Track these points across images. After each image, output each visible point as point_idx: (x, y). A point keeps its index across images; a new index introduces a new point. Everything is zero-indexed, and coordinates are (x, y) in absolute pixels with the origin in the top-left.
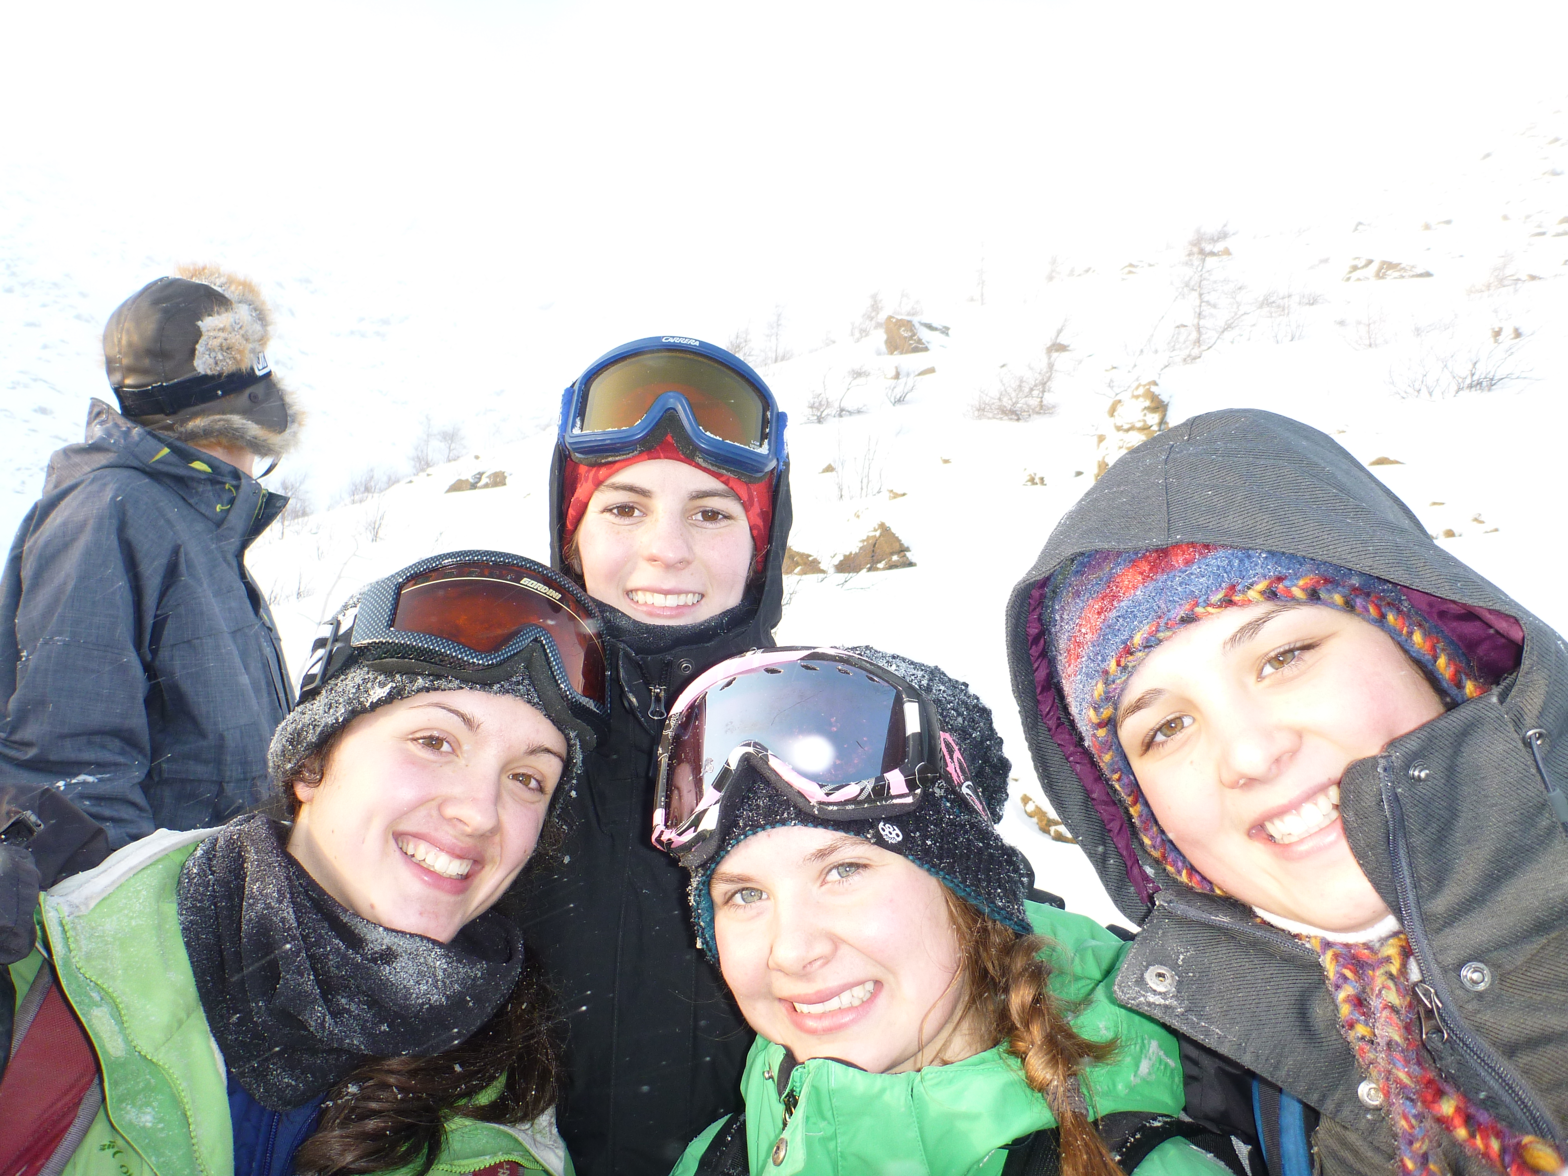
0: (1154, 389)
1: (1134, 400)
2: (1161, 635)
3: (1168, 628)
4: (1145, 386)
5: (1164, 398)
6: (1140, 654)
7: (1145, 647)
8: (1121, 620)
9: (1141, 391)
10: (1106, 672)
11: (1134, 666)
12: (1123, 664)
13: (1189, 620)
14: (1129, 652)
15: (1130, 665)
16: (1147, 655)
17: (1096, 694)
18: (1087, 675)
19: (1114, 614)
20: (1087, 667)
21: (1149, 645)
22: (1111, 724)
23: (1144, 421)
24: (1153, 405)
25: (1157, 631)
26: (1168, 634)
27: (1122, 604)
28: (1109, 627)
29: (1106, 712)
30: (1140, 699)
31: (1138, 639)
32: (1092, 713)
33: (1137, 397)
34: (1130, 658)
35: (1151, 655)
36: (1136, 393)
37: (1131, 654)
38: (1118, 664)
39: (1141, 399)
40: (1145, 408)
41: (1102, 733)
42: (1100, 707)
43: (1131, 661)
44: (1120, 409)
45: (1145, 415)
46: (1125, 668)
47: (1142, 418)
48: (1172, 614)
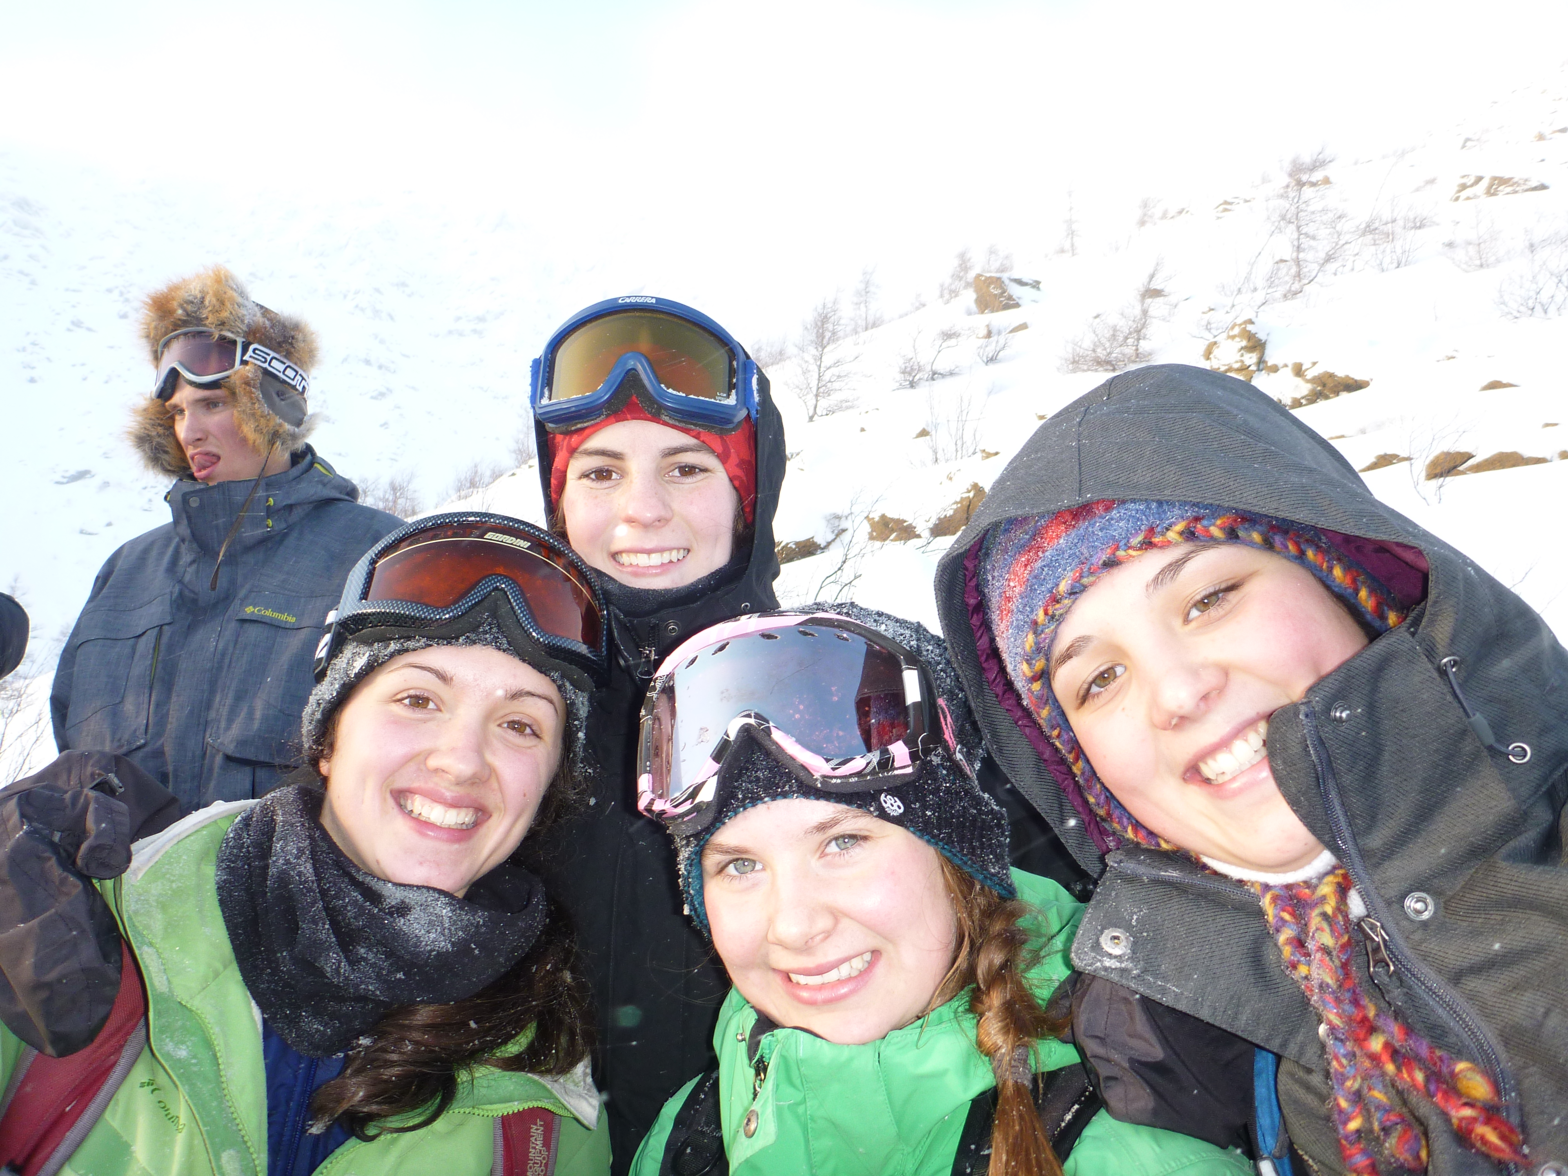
0: (1250, 327)
1: (1230, 341)
2: (1085, 581)
3: (1091, 573)
4: (1240, 325)
5: (1262, 336)
6: (1066, 601)
7: (1071, 594)
8: (1046, 569)
9: (1236, 331)
10: (1035, 623)
11: (1061, 615)
12: (1050, 612)
13: (1111, 564)
14: (1056, 600)
15: (1057, 613)
16: (1074, 602)
17: (1027, 647)
18: (1017, 627)
19: (1039, 564)
20: (1017, 620)
21: (1076, 592)
22: (1044, 676)
23: (1242, 361)
24: (1250, 344)
25: (1081, 577)
26: (1092, 579)
27: (1047, 554)
28: (1035, 577)
29: (1039, 665)
30: (1069, 649)
31: (1064, 586)
32: (1025, 667)
33: (1233, 337)
34: (1057, 606)
35: (1077, 601)
36: (1231, 333)
37: (1058, 602)
38: (1046, 613)
39: (1237, 339)
40: (1242, 348)
41: (1036, 686)
42: (1032, 659)
43: (1058, 609)
44: (1216, 352)
45: (1242, 355)
46: (1053, 617)
47: (1238, 358)
48: (1094, 560)
